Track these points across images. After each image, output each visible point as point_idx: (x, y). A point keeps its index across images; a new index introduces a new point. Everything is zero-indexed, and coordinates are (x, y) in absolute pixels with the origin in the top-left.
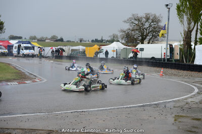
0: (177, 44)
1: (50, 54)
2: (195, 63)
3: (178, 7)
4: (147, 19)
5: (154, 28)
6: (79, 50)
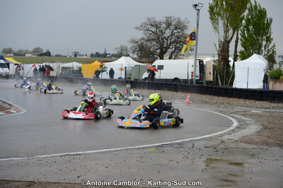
0: (210, 60)
1: (31, 74)
2: (234, 86)
3: (211, 9)
4: (169, 25)
5: (178, 37)
6: (73, 68)
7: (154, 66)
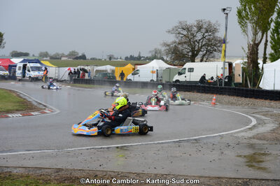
3: (239, 13)
4: (200, 28)
5: (209, 40)
6: (106, 71)
7: (185, 69)
